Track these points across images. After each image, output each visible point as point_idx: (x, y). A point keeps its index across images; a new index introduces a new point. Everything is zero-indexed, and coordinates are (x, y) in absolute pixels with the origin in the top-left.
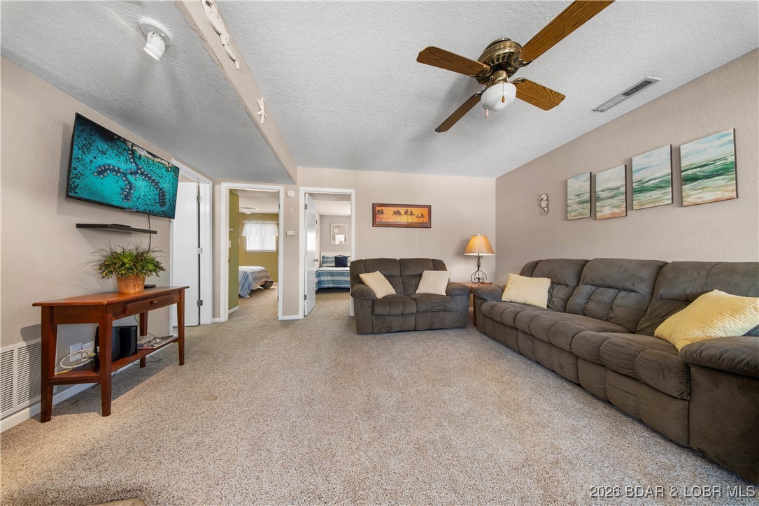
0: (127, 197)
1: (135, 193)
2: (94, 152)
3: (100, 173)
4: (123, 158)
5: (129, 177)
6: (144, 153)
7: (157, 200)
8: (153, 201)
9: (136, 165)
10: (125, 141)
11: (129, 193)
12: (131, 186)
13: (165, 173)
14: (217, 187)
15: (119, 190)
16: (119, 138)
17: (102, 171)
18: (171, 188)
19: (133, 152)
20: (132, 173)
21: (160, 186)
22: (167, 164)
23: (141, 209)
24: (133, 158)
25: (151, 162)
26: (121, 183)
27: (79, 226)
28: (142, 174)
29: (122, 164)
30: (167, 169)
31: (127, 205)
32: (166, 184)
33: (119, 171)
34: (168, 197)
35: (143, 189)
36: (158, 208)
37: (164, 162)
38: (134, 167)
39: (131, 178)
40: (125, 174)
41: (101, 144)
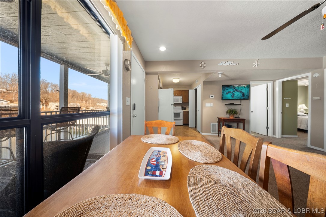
0: (233, 97)
1: (235, 96)
2: (226, 90)
3: (227, 94)
4: (232, 89)
5: (233, 92)
6: (237, 86)
7: (242, 96)
8: (240, 96)
10: (232, 85)
13: (244, 88)
15: (231, 96)
16: (231, 85)
17: (227, 93)
18: (247, 91)
19: (234, 87)
20: (234, 92)
21: (242, 92)
22: (244, 85)
23: (237, 99)
24: (234, 88)
25: (239, 87)
26: (231, 94)
27: (225, 104)
28: (237, 91)
29: (231, 90)
30: (245, 87)
31: (233, 99)
32: (245, 91)
33: (231, 92)
34: (245, 94)
35: (237, 94)
36: (242, 98)
37: (243, 85)
38: (234, 90)
39: (234, 93)
40: (232, 92)
41: (227, 88)
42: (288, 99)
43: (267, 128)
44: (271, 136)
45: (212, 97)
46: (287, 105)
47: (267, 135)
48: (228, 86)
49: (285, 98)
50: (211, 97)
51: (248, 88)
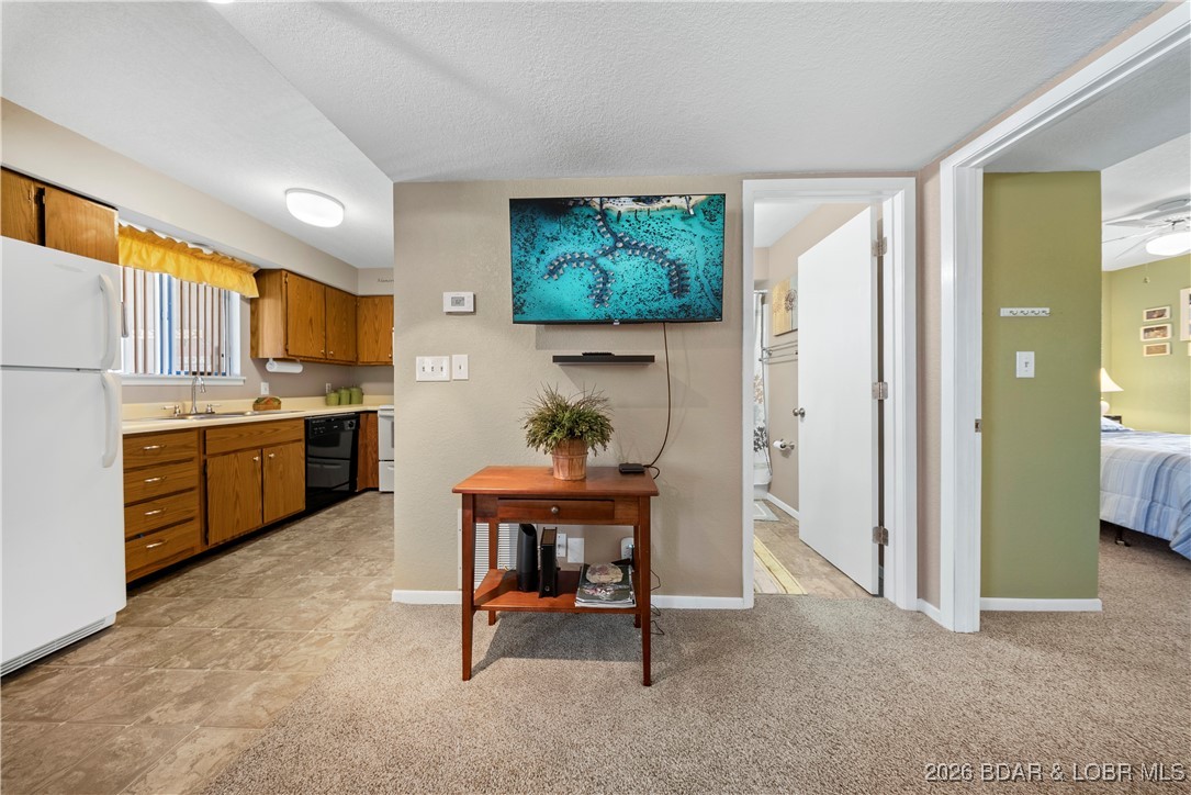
0: (600, 300)
1: (615, 287)
2: (540, 245)
3: (551, 273)
4: (587, 234)
5: (602, 261)
6: (625, 206)
7: (666, 287)
8: (656, 293)
9: (614, 235)
10: (584, 203)
11: (604, 290)
12: (606, 276)
14: (930, 186)
16: (576, 202)
17: (554, 271)
18: (701, 251)
19: (604, 214)
20: (605, 254)
21: (670, 255)
22: (681, 203)
23: (631, 313)
24: (606, 225)
25: (643, 217)
26: (589, 278)
27: (556, 359)
30: (686, 216)
31: (601, 312)
32: (688, 248)
33: (582, 258)
34: (692, 274)
35: (629, 270)
36: (670, 303)
37: (675, 201)
38: (608, 241)
39: (605, 262)
40: (593, 260)
41: (549, 228)
42: (1026, 318)
43: (881, 536)
44: (902, 604)
45: (458, 301)
46: (1025, 364)
47: (881, 594)
48: (558, 208)
49: (1005, 312)
50: (448, 307)
51: (712, 220)
